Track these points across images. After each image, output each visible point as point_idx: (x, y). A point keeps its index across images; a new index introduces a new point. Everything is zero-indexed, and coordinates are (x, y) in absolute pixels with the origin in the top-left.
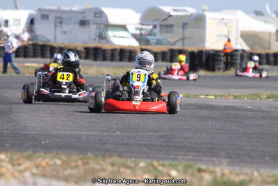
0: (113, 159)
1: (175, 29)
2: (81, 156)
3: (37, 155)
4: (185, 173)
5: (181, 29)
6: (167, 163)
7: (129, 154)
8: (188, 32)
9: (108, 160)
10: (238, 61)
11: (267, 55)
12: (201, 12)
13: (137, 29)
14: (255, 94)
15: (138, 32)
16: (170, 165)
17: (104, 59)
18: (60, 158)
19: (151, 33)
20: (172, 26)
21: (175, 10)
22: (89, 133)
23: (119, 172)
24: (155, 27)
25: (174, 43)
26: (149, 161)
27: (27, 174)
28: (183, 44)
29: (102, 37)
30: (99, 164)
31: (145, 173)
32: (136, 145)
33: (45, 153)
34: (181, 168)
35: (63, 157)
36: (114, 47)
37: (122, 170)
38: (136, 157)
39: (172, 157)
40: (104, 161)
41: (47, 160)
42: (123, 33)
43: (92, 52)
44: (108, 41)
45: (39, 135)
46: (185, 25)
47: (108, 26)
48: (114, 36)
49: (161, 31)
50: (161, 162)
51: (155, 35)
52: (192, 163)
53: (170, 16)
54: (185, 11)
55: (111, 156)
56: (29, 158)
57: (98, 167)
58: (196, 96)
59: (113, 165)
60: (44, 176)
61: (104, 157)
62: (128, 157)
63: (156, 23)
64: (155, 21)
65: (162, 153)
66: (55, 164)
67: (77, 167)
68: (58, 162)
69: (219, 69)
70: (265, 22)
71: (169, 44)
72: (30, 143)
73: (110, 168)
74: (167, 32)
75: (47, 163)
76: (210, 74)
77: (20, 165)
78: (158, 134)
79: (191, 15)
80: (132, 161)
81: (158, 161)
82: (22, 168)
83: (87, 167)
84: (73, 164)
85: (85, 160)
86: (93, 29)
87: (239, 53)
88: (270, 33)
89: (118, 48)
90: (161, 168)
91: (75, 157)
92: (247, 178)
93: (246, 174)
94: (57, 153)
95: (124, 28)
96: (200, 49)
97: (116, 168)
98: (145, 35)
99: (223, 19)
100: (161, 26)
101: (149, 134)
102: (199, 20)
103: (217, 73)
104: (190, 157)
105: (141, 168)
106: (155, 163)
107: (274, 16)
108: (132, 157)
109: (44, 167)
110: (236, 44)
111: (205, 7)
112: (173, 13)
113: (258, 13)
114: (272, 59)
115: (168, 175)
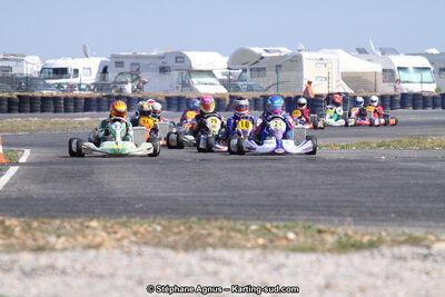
1: (268, 73)
2: (183, 221)
3: (133, 220)
4: (305, 234)
5: (274, 73)
6: (282, 224)
7: (236, 216)
8: (282, 75)
9: (214, 223)
12: (296, 52)
13: (224, 74)
15: (225, 77)
16: (285, 226)
18: (159, 224)
19: (240, 79)
20: (264, 69)
21: (267, 51)
22: (186, 194)
23: (229, 237)
24: (245, 71)
25: (267, 89)
26: (260, 223)
27: (125, 242)
28: (278, 90)
29: (185, 85)
30: (203, 228)
31: (258, 236)
32: (242, 205)
33: (142, 218)
34: (298, 230)
35: (164, 222)
37: (233, 234)
38: (245, 219)
39: (285, 217)
41: (146, 226)
42: (209, 80)
44: (192, 90)
45: (130, 198)
46: (278, 68)
47: (191, 72)
48: (199, 83)
49: (252, 76)
50: (275, 224)
51: (245, 80)
52: (310, 223)
53: (262, 58)
54: (278, 51)
56: (124, 225)
57: (205, 232)
59: (221, 229)
60: (146, 243)
61: (208, 220)
63: (245, 67)
64: (244, 64)
65: (273, 213)
66: (155, 230)
67: (180, 233)
68: (159, 228)
70: (369, 60)
72: (122, 208)
73: (218, 233)
74: (259, 76)
75: (146, 230)
77: (115, 233)
78: (264, 192)
79: (286, 56)
80: (241, 224)
81: (271, 223)
82: (119, 236)
83: (192, 232)
84: (176, 230)
85: (187, 225)
86: (174, 76)
88: (376, 73)
90: (274, 230)
91: (175, 222)
94: (155, 218)
95: (210, 73)
96: (297, 94)
97: (225, 232)
98: (234, 81)
99: (321, 59)
100: (251, 70)
101: (254, 192)
104: (306, 217)
105: (253, 232)
106: (268, 225)
107: (379, 53)
108: (240, 219)
109: (143, 235)
110: (338, 87)
111: (301, 46)
112: (264, 54)
113: (361, 51)
115: (285, 238)
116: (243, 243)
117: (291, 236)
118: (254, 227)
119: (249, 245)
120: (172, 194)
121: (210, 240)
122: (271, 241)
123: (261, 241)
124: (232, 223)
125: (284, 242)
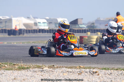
4: (10, 65)
5: (5, 23)
8: (7, 24)
10: (23, 32)
11: (32, 30)
12: (11, 18)
14: (29, 42)
16: (5, 63)
20: (2, 22)
21: (3, 17)
25: (3, 27)
28: (6, 28)
34: (8, 64)
39: (5, 61)
50: (2, 63)
52: (12, 63)
53: (1, 19)
54: (6, 17)
58: (11, 43)
69: (17, 35)
70: (31, 20)
71: (1, 28)
76: (14, 36)
79: (8, 19)
87: (23, 30)
88: (32, 24)
92: (29, 66)
93: (28, 65)
96: (11, 29)
99: (18, 20)
102: (10, 20)
103: (16, 36)
104: (11, 61)
107: (33, 18)
110: (22, 27)
111: (12, 16)
112: (2, 18)
113: (28, 18)
114: (33, 31)
115: (5, 66)
122: (1, 67)
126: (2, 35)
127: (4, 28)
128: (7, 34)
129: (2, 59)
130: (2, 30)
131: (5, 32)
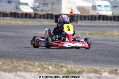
0: (24, 61)
2: (10, 60)
4: (55, 67)
5: (51, 5)
7: (31, 59)
8: (54, 6)
9: (22, 62)
10: (76, 19)
13: (32, 5)
14: (83, 33)
16: (49, 64)
17: (19, 17)
18: (1, 61)
19: (38, 7)
20: (47, 4)
22: (13, 50)
23: (27, 67)
24: (40, 4)
25: (48, 11)
26: (39, 62)
28: (52, 12)
29: (17, 8)
30: (18, 64)
31: (38, 68)
32: (34, 55)
34: (53, 65)
36: (22, 12)
37: (28, 66)
38: (34, 61)
39: (49, 60)
40: (20, 62)
42: (26, 6)
43: (13, 14)
44: (20, 10)
46: (53, 3)
47: (20, 3)
48: (23, 8)
49: (43, 6)
50: (45, 63)
51: (40, 7)
52: (58, 63)
55: (23, 60)
57: (18, 65)
59: (24, 64)
61: (20, 60)
62: (30, 60)
63: (41, 2)
64: (40, 1)
65: (45, 59)
67: (9, 65)
68: (1, 63)
73: (23, 66)
74: (45, 6)
80: (32, 63)
81: (43, 62)
83: (13, 65)
84: (7, 64)
85: (12, 62)
86: (13, 5)
87: (76, 15)
89: (24, 13)
90: (45, 65)
91: (8, 61)
92: (81, 70)
95: (27, 4)
97: (26, 65)
98: (36, 7)
99: (69, 1)
100: (43, 4)
102: (59, 1)
104: (57, 61)
106: (42, 63)
108: (32, 61)
115: (48, 69)
116: (32, 70)
117: (50, 68)
118: (37, 64)
119: (34, 70)
120: (8, 50)
121: (20, 68)
122: (43, 69)
123: (39, 69)
124: (29, 62)
125: (47, 70)
126: (46, 21)
127: (50, 12)
128: (54, 20)
129: (45, 57)
130: (48, 14)
131: (52, 18)
